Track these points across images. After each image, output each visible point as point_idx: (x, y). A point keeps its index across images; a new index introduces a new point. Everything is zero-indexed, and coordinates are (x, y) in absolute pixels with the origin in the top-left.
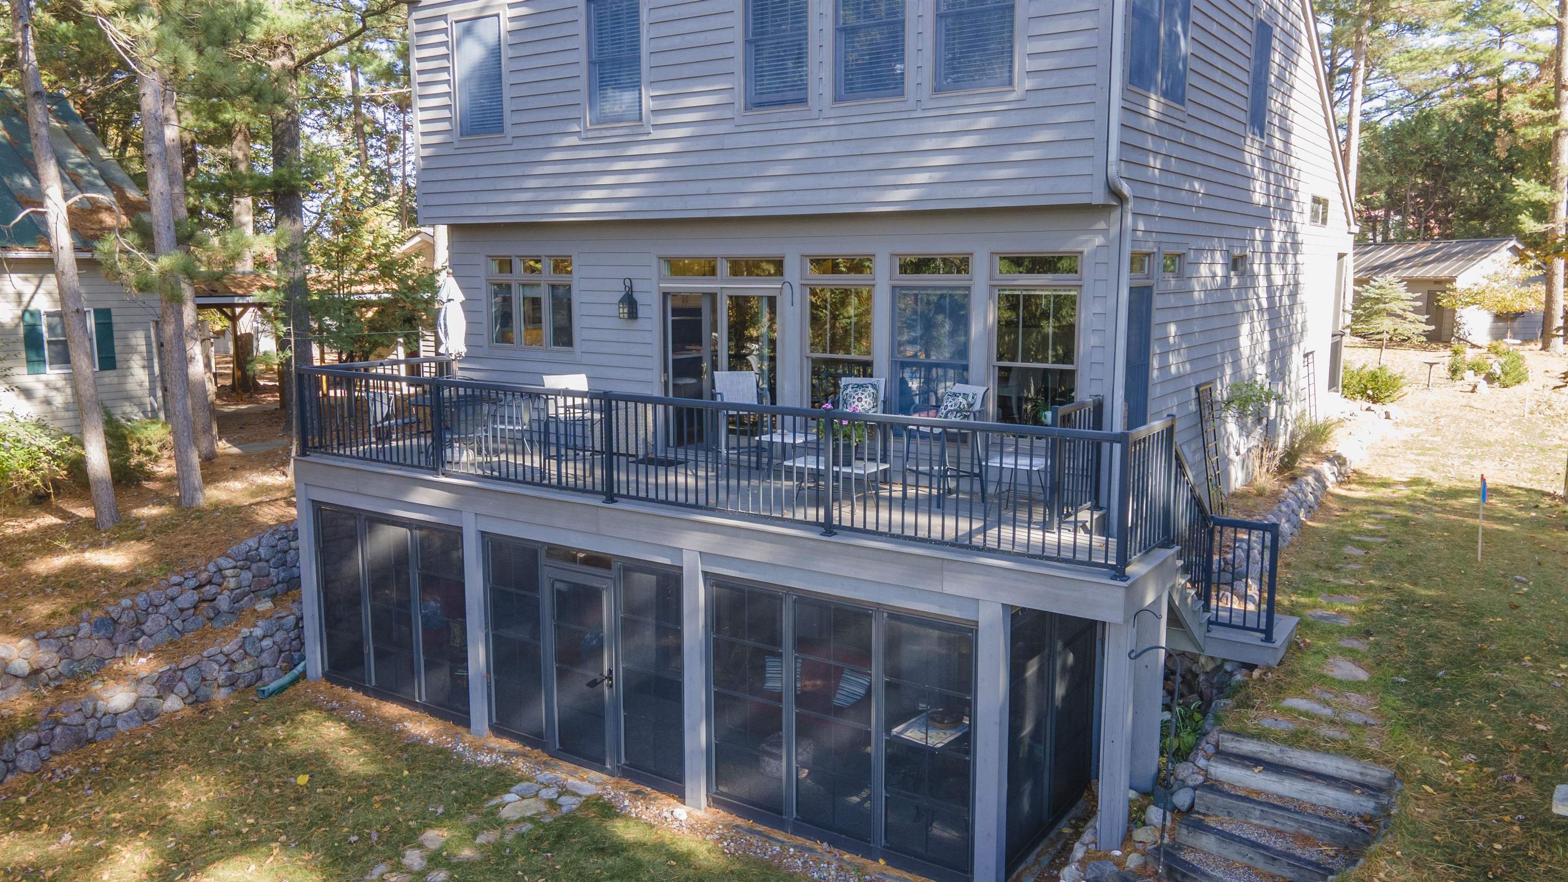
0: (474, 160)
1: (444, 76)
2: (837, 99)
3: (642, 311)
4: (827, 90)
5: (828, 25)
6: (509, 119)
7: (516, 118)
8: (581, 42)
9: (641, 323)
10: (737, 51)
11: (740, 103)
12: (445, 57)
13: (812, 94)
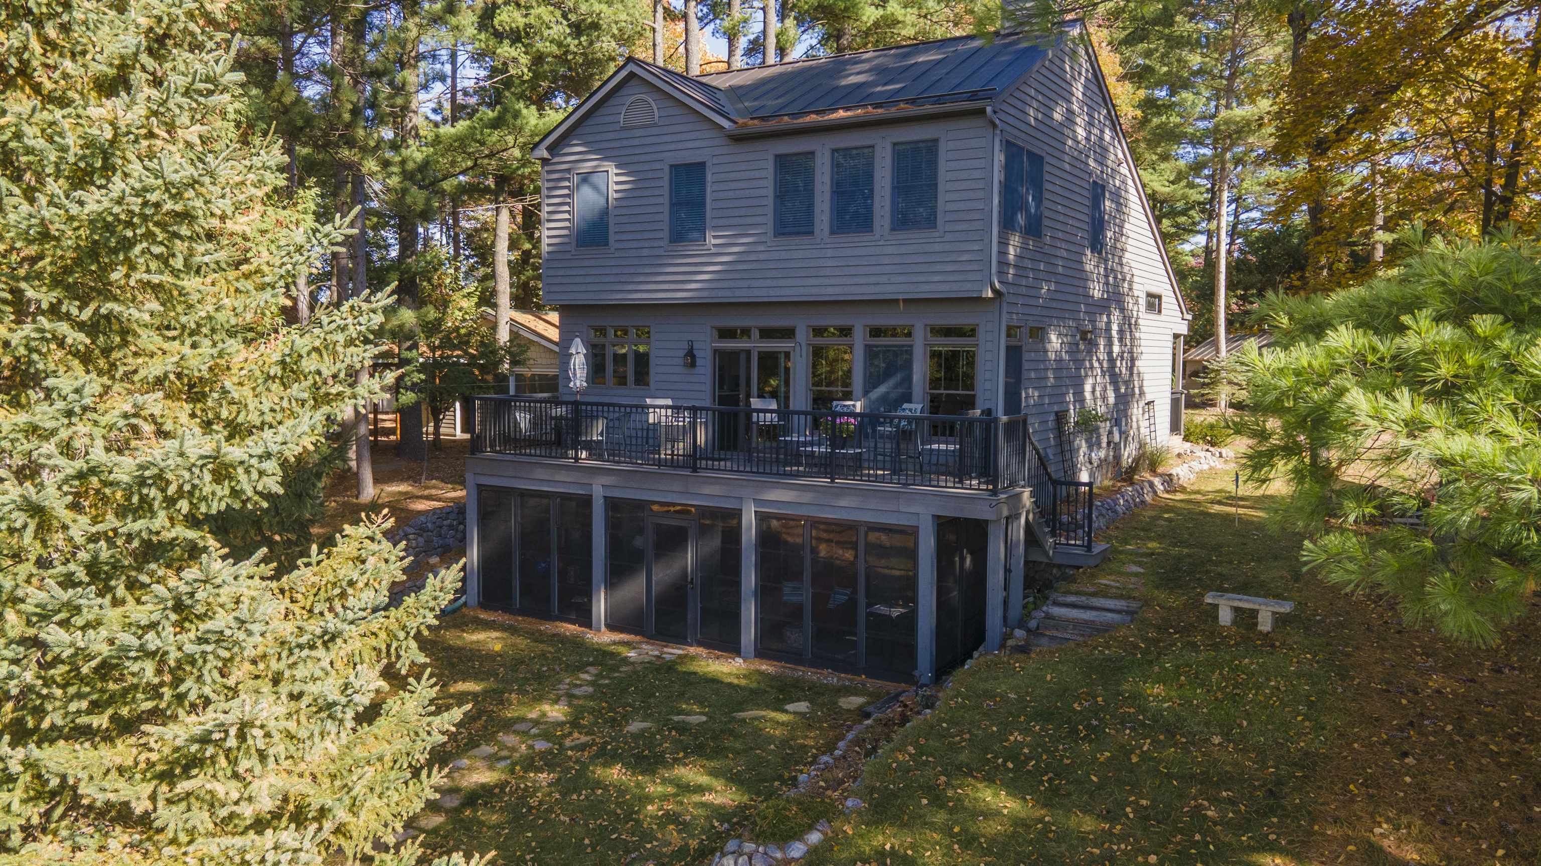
0: (586, 263)
1: (566, 208)
2: (832, 233)
3: (699, 362)
4: (826, 227)
5: (827, 188)
6: (612, 238)
7: (618, 237)
8: (666, 191)
9: (697, 370)
10: (770, 202)
11: (771, 233)
12: (568, 196)
13: (817, 231)
